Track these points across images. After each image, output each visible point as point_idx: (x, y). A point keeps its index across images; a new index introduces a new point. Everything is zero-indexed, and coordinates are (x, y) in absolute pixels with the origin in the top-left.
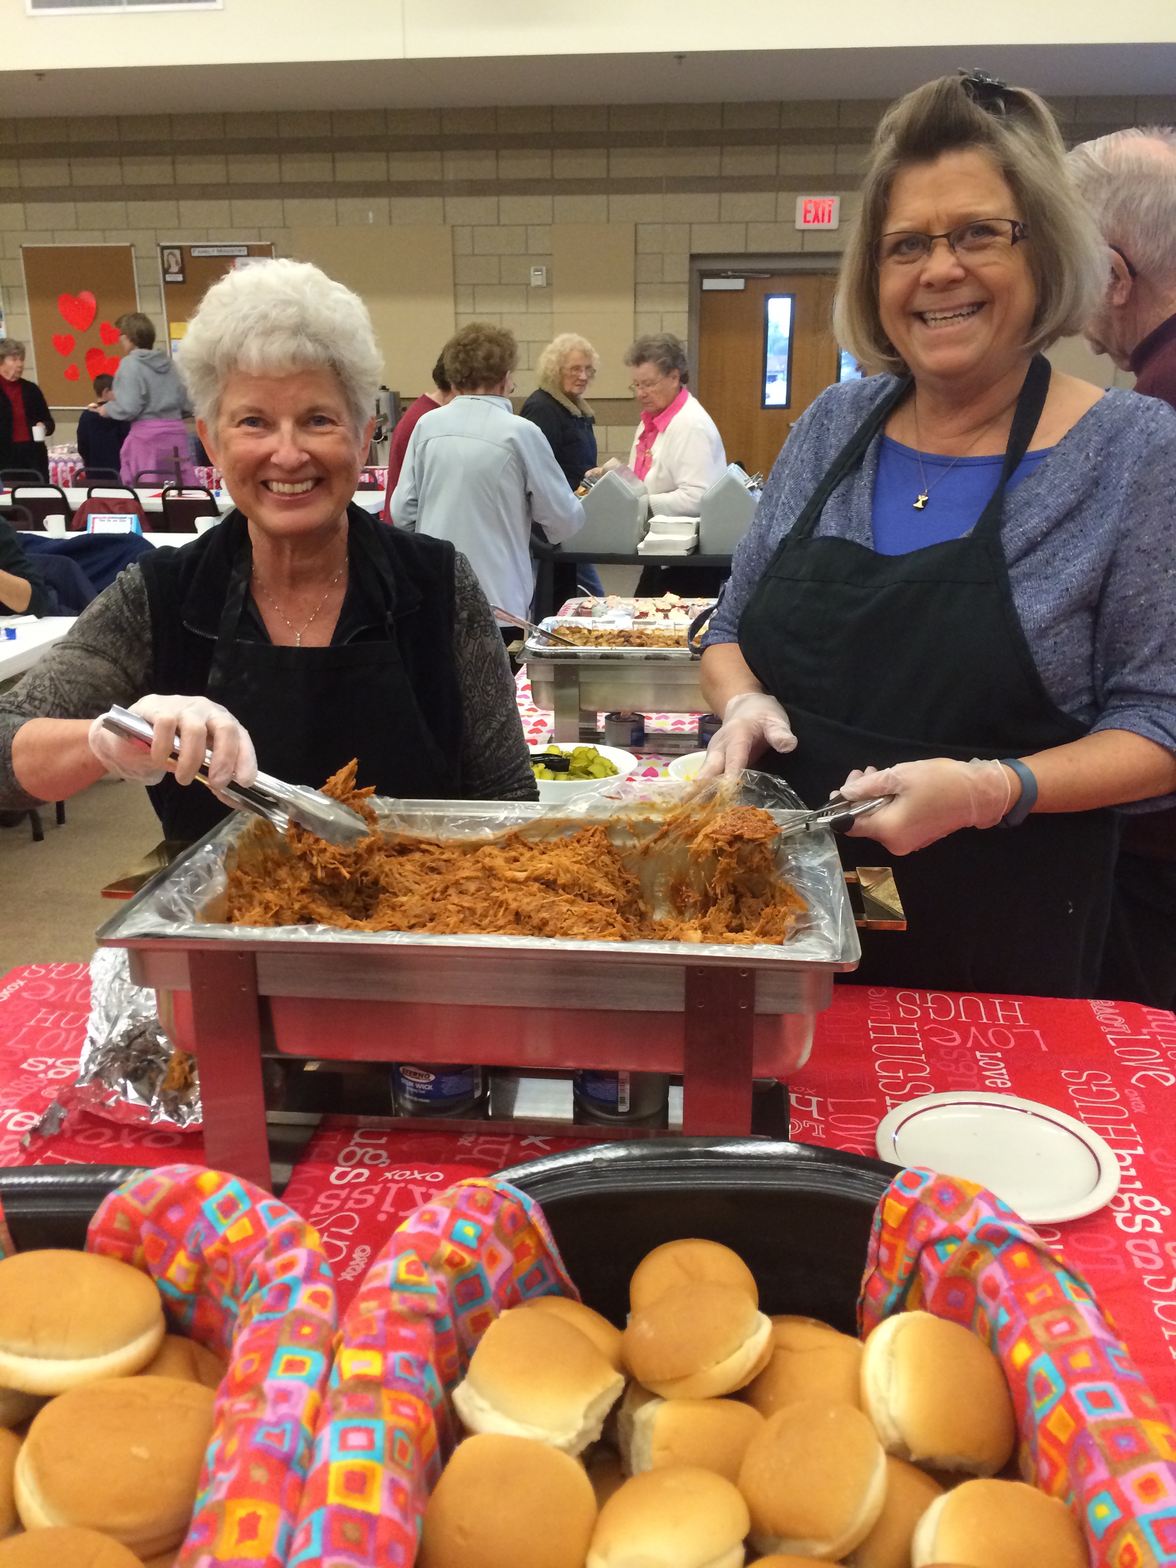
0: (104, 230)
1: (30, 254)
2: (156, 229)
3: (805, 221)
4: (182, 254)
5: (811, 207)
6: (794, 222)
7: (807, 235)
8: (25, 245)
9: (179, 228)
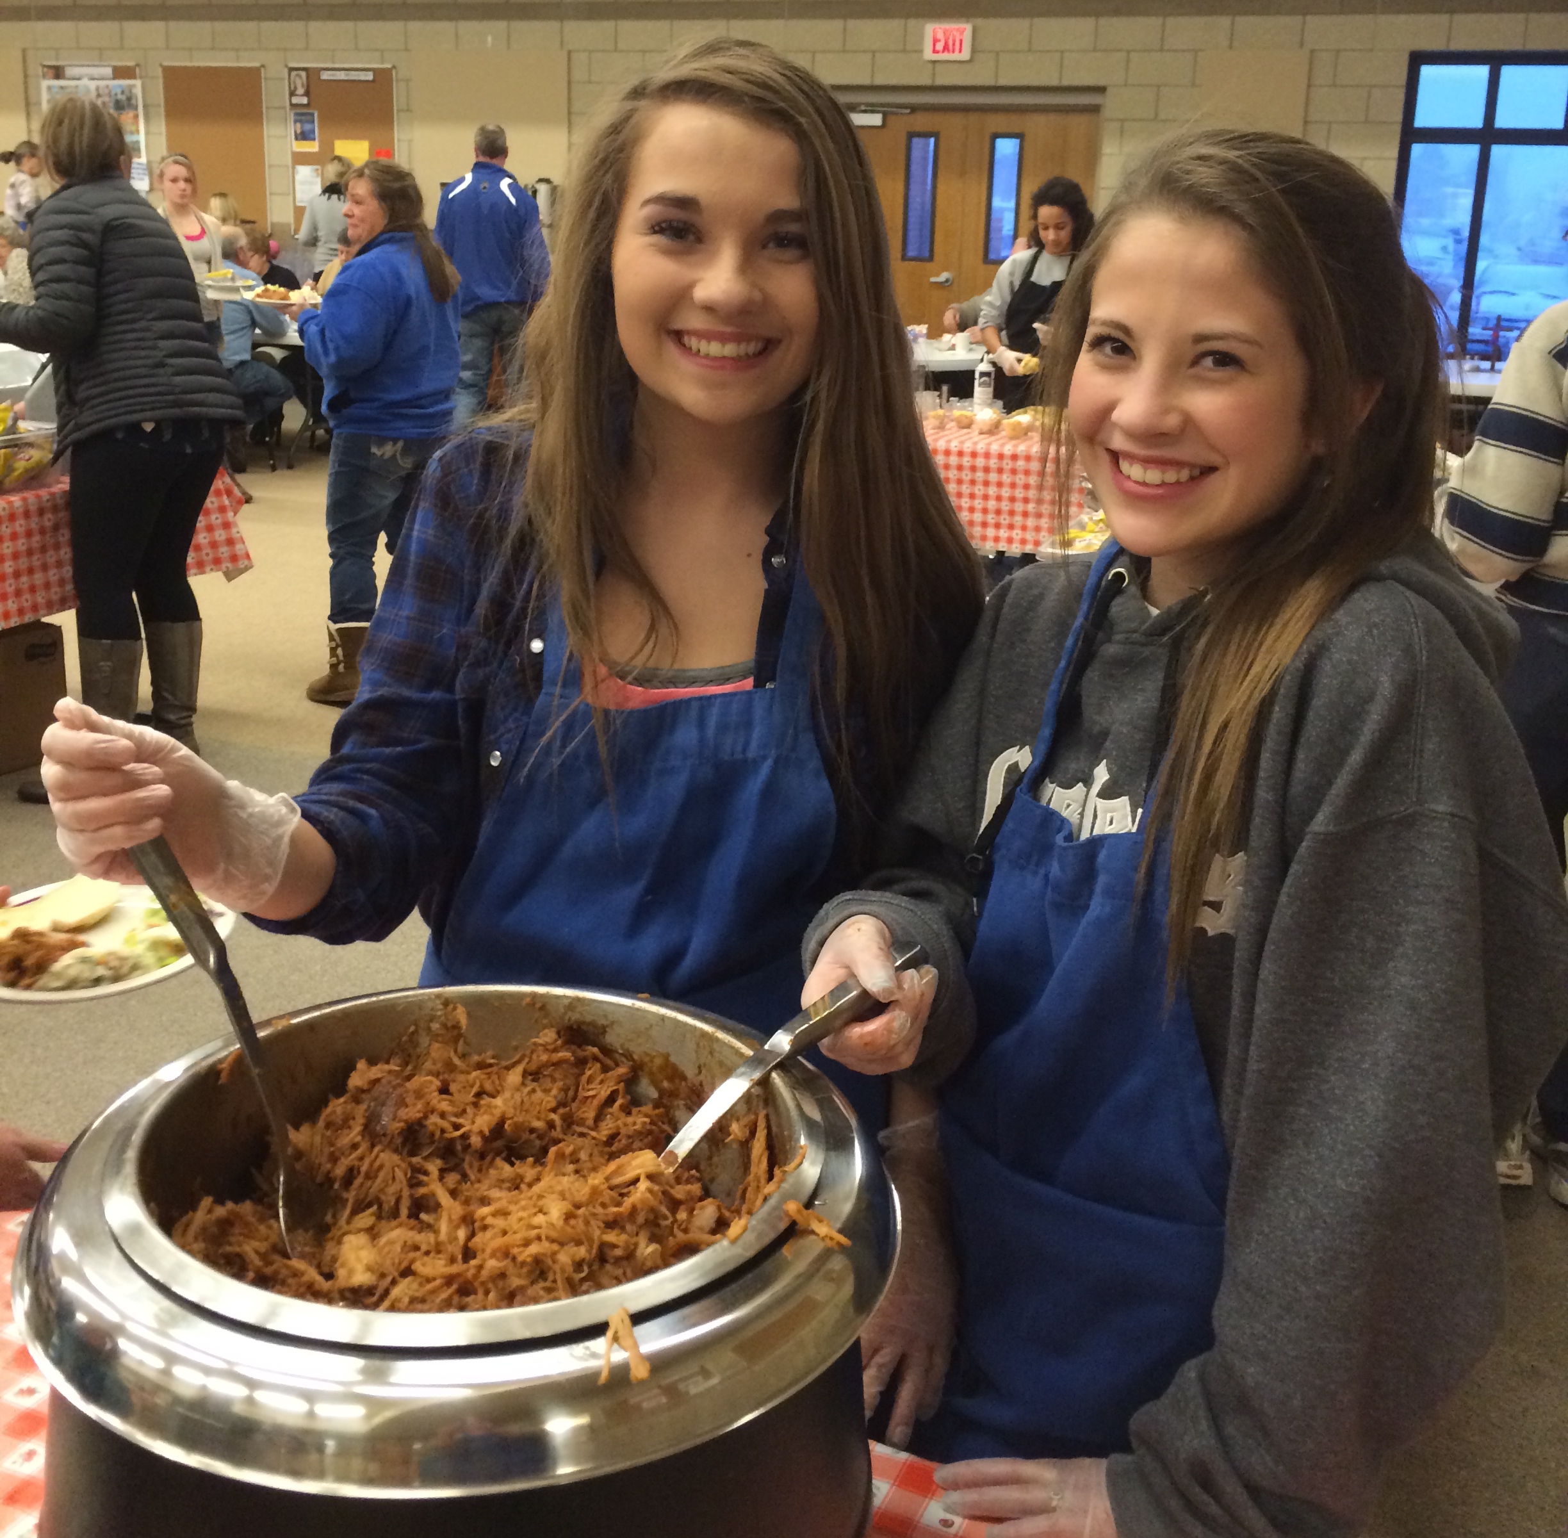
0: (237, 50)
1: (170, 73)
2: (285, 50)
3: (935, 51)
4: (308, 78)
5: (940, 35)
6: (921, 51)
7: (938, 67)
8: (166, 64)
9: (307, 49)
